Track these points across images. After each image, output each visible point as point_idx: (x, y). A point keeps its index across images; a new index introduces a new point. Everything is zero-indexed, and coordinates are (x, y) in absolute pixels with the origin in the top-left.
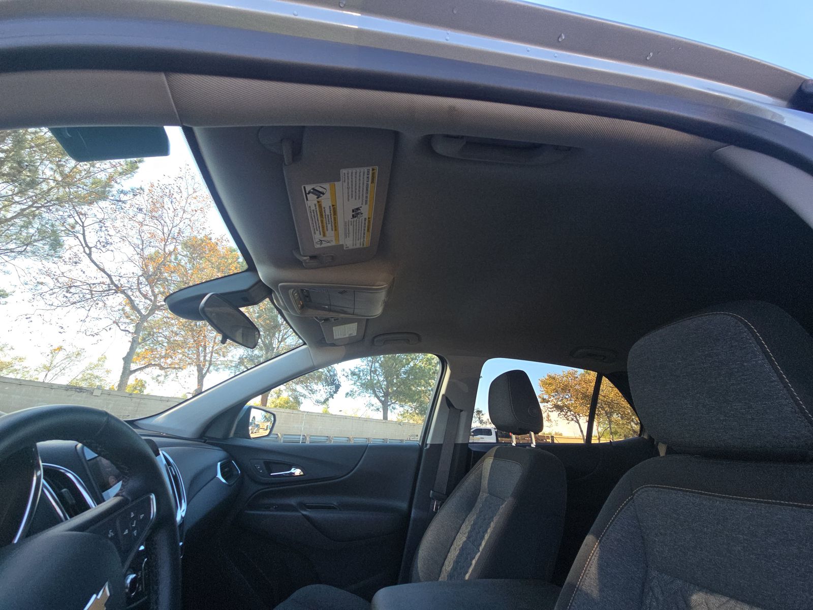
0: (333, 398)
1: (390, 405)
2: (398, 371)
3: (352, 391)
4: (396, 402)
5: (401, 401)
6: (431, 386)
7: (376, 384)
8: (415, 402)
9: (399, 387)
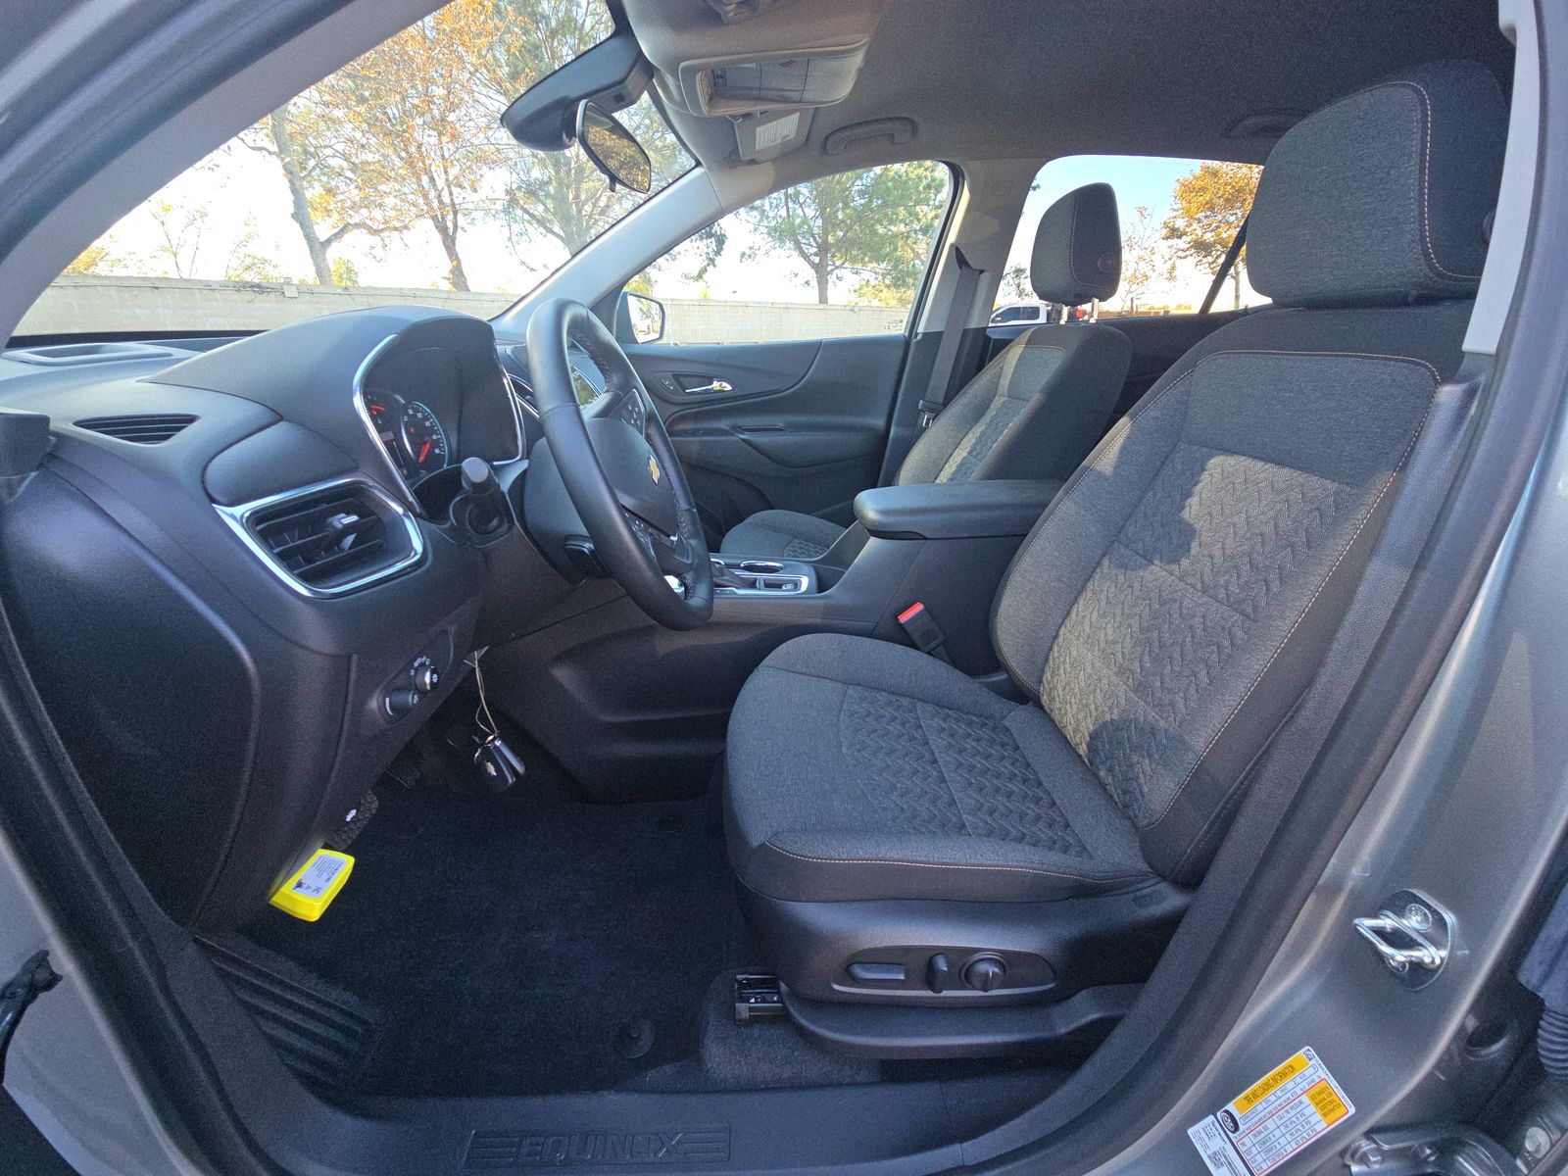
0: (715, 266)
1: (832, 270)
2: (847, 189)
3: (751, 248)
4: (843, 264)
5: (854, 260)
6: (919, 220)
7: (800, 226)
8: (883, 261)
9: (850, 228)
